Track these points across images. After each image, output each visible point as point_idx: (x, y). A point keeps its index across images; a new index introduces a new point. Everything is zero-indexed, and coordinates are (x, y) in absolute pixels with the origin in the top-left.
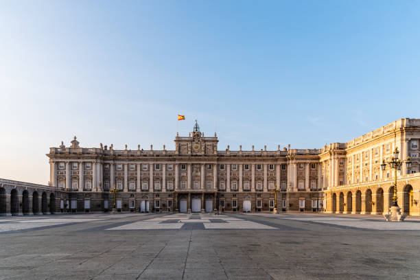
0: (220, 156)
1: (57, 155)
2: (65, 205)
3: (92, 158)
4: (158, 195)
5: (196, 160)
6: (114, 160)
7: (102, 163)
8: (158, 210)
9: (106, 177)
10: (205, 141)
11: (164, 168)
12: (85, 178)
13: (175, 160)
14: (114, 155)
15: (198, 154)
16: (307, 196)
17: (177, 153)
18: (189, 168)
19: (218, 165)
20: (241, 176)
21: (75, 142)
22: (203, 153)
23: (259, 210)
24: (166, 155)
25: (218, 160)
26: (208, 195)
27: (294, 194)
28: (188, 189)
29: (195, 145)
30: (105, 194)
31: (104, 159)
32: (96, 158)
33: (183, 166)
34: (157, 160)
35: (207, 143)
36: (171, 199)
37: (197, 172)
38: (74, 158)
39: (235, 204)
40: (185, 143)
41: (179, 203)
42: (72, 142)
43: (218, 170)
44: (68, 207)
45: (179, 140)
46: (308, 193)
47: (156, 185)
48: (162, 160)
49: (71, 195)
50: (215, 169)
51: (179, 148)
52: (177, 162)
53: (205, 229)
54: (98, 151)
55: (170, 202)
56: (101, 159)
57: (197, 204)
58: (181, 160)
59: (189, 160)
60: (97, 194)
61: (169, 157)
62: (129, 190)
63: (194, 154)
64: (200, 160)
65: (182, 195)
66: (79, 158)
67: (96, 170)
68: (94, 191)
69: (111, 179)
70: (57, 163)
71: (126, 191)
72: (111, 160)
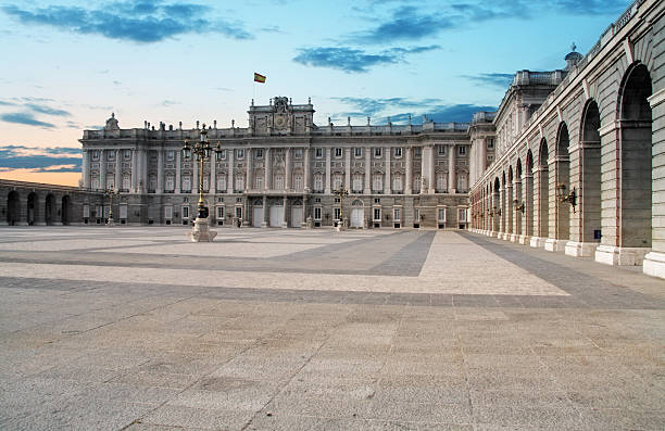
0: (316, 135)
1: (91, 141)
2: (93, 214)
3: (132, 143)
4: (221, 200)
5: (279, 141)
6: (163, 145)
7: (144, 150)
8: (221, 223)
9: (151, 173)
10: (293, 111)
11: (231, 156)
12: (123, 173)
13: (246, 143)
14: (164, 138)
15: (282, 132)
16: (450, 201)
17: (250, 131)
18: (268, 155)
19: (312, 150)
20: (348, 167)
21: (112, 122)
22: (289, 131)
23: (377, 225)
24: (234, 136)
25: (311, 141)
26: (294, 200)
27: (429, 198)
28: (265, 190)
29: (277, 118)
30: (149, 196)
31: (150, 145)
32: (137, 143)
33: (260, 153)
35: (296, 115)
36: (239, 205)
37: (279, 161)
38: (109, 144)
40: (263, 116)
41: (250, 212)
42: (108, 121)
43: (312, 158)
44: (99, 216)
45: (254, 111)
46: (451, 197)
47: (219, 182)
48: (229, 143)
49: (103, 198)
50: (306, 156)
51: (254, 124)
52: (250, 146)
54: (140, 133)
55: (239, 210)
56: (143, 144)
57: (279, 213)
58: (255, 142)
59: (267, 142)
60: (136, 196)
61: (236, 137)
62: (182, 191)
63: (277, 132)
64: (284, 142)
65: (254, 200)
66: (116, 144)
67: (138, 162)
68: (132, 191)
69: (159, 173)
70: (90, 151)
71: (177, 192)
72: (158, 145)
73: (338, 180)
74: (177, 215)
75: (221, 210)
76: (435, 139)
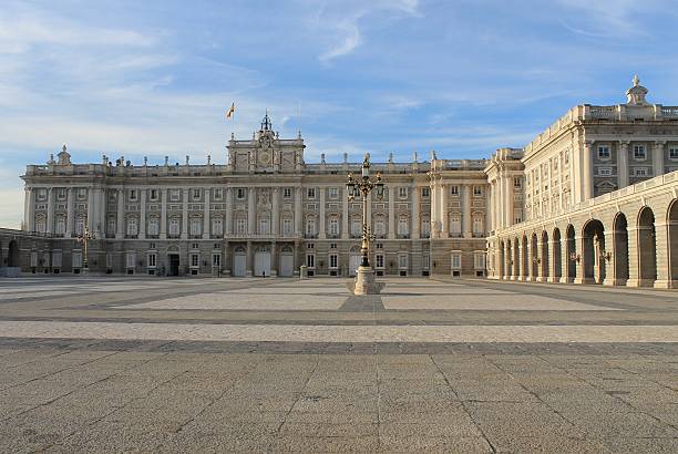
0: (308, 172)
1: (36, 178)
2: (41, 262)
3: (87, 181)
4: (195, 245)
5: (264, 181)
6: (124, 183)
7: (103, 189)
8: (195, 272)
9: (110, 215)
10: (281, 146)
11: (207, 196)
12: (76, 215)
13: (225, 181)
14: (125, 175)
15: (267, 170)
16: (466, 246)
17: (229, 169)
18: (251, 196)
19: (304, 189)
20: (345, 209)
21: (64, 155)
22: (276, 168)
24: (211, 174)
25: (303, 180)
26: (286, 246)
27: (441, 243)
28: (249, 236)
29: (262, 154)
30: (108, 243)
31: (108, 183)
32: (94, 181)
33: (242, 193)
34: (195, 182)
35: (284, 150)
36: (217, 252)
37: (265, 203)
38: (59, 182)
39: (334, 263)
40: (245, 151)
41: (231, 259)
42: (60, 155)
43: (303, 199)
44: (46, 264)
45: (234, 146)
47: (193, 225)
48: (204, 181)
49: (54, 243)
50: (298, 196)
51: (234, 159)
52: (229, 185)
54: (99, 169)
55: (217, 258)
56: (102, 182)
57: (264, 260)
58: (236, 181)
59: (251, 180)
61: (213, 174)
62: (147, 236)
63: (261, 170)
64: (270, 180)
65: (238, 246)
66: (68, 182)
67: (95, 202)
69: (120, 215)
70: (34, 189)
71: (142, 237)
72: (118, 183)
73: (334, 223)
74: (141, 263)
75: (195, 257)
76: (447, 178)
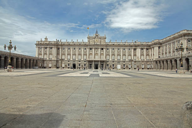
0: (107, 44)
1: (39, 45)
2: (41, 65)
4: (80, 61)
5: (97, 46)
6: (61, 46)
9: (58, 54)
11: (82, 50)
12: (50, 54)
13: (87, 46)
14: (62, 44)
15: (97, 43)
17: (88, 43)
18: (93, 50)
19: (106, 48)
20: (116, 53)
21: (46, 39)
22: (99, 43)
23: (124, 68)
24: (83, 44)
25: (106, 46)
26: (102, 62)
27: (139, 61)
28: (93, 59)
29: (96, 40)
30: (57, 61)
32: (54, 45)
33: (91, 49)
34: (79, 46)
35: (101, 39)
36: (85, 63)
37: (97, 51)
38: (45, 45)
39: (113, 66)
40: (92, 39)
42: (45, 39)
43: (106, 51)
44: (43, 66)
45: (89, 38)
46: (145, 61)
47: (79, 57)
48: (82, 46)
49: (44, 61)
50: (105, 50)
51: (89, 41)
52: (88, 47)
53: (99, 77)
54: (55, 42)
56: (56, 46)
58: (90, 46)
59: (94, 46)
60: (54, 60)
63: (96, 43)
64: (98, 46)
65: (90, 62)
66: (47, 45)
67: (54, 50)
68: (53, 59)
69: (60, 54)
70: (39, 47)
71: (66, 59)
72: (60, 46)
76: (141, 46)
